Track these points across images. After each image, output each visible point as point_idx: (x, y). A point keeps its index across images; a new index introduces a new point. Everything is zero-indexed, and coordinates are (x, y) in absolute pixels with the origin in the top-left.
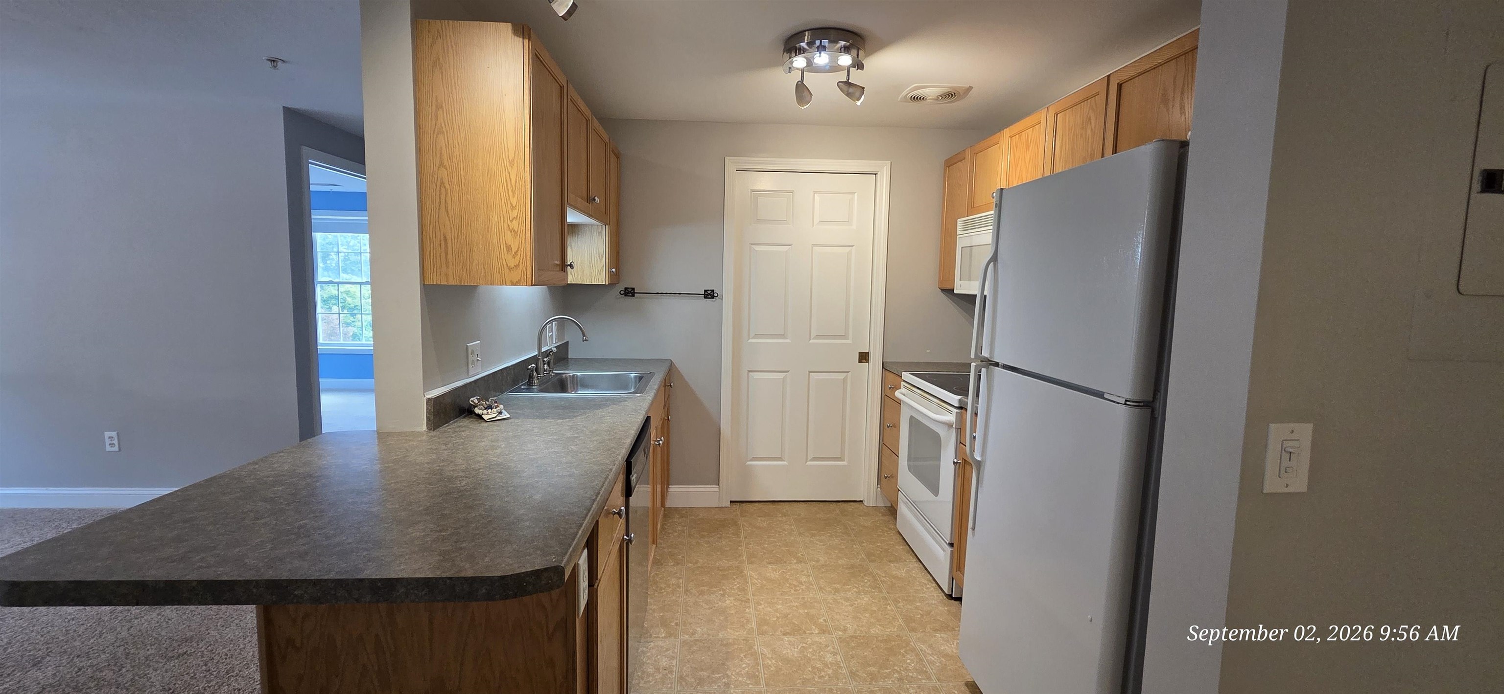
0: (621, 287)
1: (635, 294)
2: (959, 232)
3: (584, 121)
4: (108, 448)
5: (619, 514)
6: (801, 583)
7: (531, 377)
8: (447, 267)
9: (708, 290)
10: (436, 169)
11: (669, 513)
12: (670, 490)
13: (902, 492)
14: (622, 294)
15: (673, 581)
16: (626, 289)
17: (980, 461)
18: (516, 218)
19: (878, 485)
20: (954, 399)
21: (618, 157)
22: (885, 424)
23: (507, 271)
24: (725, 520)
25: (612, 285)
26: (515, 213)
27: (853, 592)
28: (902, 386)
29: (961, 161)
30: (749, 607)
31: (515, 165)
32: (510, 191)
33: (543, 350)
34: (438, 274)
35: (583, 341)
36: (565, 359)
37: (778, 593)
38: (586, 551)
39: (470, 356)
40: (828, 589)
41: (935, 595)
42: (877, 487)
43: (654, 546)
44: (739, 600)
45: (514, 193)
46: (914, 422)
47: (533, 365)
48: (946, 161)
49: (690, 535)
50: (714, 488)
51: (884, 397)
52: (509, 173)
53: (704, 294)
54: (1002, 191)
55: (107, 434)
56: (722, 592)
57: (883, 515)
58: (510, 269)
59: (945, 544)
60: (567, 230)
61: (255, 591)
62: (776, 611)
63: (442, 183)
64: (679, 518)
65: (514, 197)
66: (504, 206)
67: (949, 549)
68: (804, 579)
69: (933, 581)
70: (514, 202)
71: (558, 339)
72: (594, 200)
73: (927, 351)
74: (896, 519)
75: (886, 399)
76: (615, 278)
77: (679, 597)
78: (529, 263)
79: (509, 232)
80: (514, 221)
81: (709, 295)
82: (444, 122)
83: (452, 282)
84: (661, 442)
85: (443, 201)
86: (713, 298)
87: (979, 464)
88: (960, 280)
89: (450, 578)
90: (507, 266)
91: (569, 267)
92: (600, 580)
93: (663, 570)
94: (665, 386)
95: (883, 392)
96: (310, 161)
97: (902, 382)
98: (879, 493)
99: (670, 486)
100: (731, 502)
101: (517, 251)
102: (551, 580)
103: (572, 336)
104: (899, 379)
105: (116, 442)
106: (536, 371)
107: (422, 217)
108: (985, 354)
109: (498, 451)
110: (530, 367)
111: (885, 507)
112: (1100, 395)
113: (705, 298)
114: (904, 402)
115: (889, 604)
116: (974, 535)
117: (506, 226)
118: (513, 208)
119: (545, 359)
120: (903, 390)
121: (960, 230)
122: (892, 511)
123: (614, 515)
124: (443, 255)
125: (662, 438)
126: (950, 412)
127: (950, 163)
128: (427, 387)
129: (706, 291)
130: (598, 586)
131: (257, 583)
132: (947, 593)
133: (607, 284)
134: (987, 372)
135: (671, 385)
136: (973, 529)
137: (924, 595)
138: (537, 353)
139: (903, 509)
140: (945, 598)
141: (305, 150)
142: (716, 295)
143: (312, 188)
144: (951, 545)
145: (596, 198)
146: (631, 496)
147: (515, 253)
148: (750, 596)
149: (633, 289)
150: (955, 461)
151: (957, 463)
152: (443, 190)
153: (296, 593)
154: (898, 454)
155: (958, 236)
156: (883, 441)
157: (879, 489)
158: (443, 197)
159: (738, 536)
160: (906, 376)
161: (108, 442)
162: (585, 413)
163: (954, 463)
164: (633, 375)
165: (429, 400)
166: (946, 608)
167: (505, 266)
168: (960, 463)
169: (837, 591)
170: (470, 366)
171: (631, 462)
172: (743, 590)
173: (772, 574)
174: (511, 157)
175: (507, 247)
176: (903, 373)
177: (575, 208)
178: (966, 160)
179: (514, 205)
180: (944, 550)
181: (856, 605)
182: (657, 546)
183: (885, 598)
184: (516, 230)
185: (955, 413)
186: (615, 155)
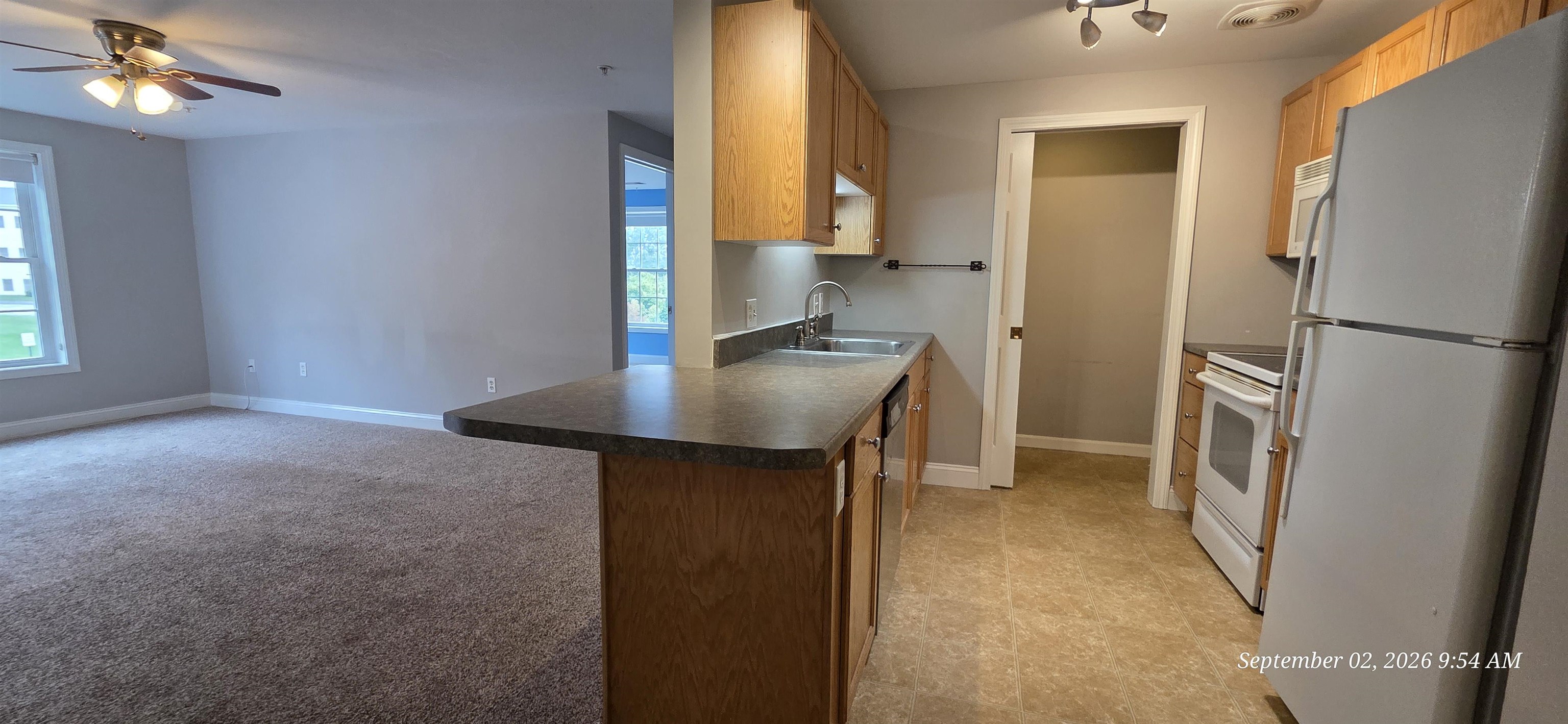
0: (885, 260)
1: (899, 267)
2: (1297, 183)
3: (855, 90)
4: (489, 390)
5: (875, 443)
6: (1066, 569)
7: (798, 338)
8: (734, 225)
9: (975, 262)
10: (727, 138)
11: (923, 489)
12: (927, 466)
13: (1201, 491)
14: (885, 267)
15: (926, 547)
16: (890, 261)
17: (1298, 438)
18: (792, 178)
19: (1170, 485)
20: (1273, 377)
21: (886, 128)
22: (1184, 413)
23: (782, 227)
24: (983, 501)
25: (876, 256)
26: (790, 174)
27: (1127, 587)
28: (1207, 368)
29: (1305, 95)
30: (1005, 582)
31: (792, 129)
32: (787, 154)
33: (810, 317)
34: (726, 231)
35: (847, 306)
36: (829, 330)
37: (1038, 574)
38: (843, 462)
39: (748, 310)
40: (1097, 579)
41: (1236, 606)
42: (1170, 488)
43: (908, 510)
44: (994, 574)
45: (790, 155)
46: (1222, 412)
47: (801, 327)
48: (1285, 99)
49: (945, 511)
50: (974, 470)
51: (1184, 384)
52: (787, 137)
53: (971, 266)
54: (1347, 111)
55: (489, 379)
56: (976, 564)
57: (1176, 519)
58: (785, 225)
59: (1253, 549)
60: (836, 202)
61: (604, 441)
62: (1035, 589)
63: (732, 150)
64: (935, 494)
65: (790, 158)
66: (781, 168)
67: (1257, 555)
68: (1069, 566)
69: (1234, 592)
70: (790, 163)
71: (824, 309)
72: (861, 167)
73: (1246, 331)
74: (1191, 524)
75: (1186, 386)
76: (880, 248)
77: (931, 561)
78: (801, 218)
79: (785, 191)
80: (790, 182)
81: (977, 266)
82: (735, 96)
83: (737, 239)
84: (918, 408)
85: (732, 167)
86: (981, 270)
87: (1296, 441)
88: (1295, 241)
89: (737, 447)
90: (783, 221)
91: (836, 229)
92: (855, 494)
93: (917, 536)
94: (926, 358)
95: (1182, 378)
96: (626, 156)
97: (1207, 364)
98: (1172, 495)
99: (927, 463)
100: (992, 487)
101: (791, 209)
102: (814, 460)
103: (837, 308)
104: (1204, 359)
105: (494, 386)
106: (803, 332)
107: (715, 182)
108: (1313, 309)
109: (771, 384)
110: (798, 328)
111: (1180, 511)
112: (1466, 339)
113: (972, 269)
114: (1208, 385)
115: (1172, 605)
116: (1285, 524)
117: (783, 185)
118: (789, 169)
119: (812, 324)
120: (1208, 372)
121: (1299, 179)
122: (1188, 516)
123: (869, 444)
124: (731, 215)
125: (920, 405)
126: (1268, 393)
127: (1289, 102)
128: (715, 332)
129: (972, 263)
130: (853, 497)
131: (606, 436)
132: (1251, 604)
133: (871, 254)
134: (1314, 332)
135: (931, 358)
136: (1285, 517)
137: (1222, 603)
138: (804, 319)
139: (1200, 510)
140: (1249, 610)
141: (622, 146)
142: (983, 266)
143: (627, 187)
144: (1261, 549)
145: (863, 166)
146: (886, 437)
147: (790, 210)
148: (1007, 572)
149: (897, 262)
150: (1271, 449)
151: (1273, 452)
152: (732, 155)
153: (631, 446)
154: (1198, 448)
155: (1295, 188)
156: (1179, 434)
157: (1172, 490)
158: (732, 163)
159: (998, 518)
160: (1212, 356)
161: (489, 385)
162: (846, 365)
163: (1269, 452)
164: (893, 343)
165: (716, 341)
166: (1249, 621)
167: (781, 223)
168: (1278, 452)
169: (1108, 583)
170: (748, 320)
171: (888, 404)
172: (1000, 566)
173: (1033, 557)
174: (789, 121)
175: (783, 205)
176: (1209, 353)
177: (844, 174)
178: (1313, 93)
179: (790, 166)
180: (1251, 556)
181: (1131, 600)
182: (911, 511)
183: (1167, 599)
184: (791, 189)
185: (1274, 393)
186: (883, 124)
